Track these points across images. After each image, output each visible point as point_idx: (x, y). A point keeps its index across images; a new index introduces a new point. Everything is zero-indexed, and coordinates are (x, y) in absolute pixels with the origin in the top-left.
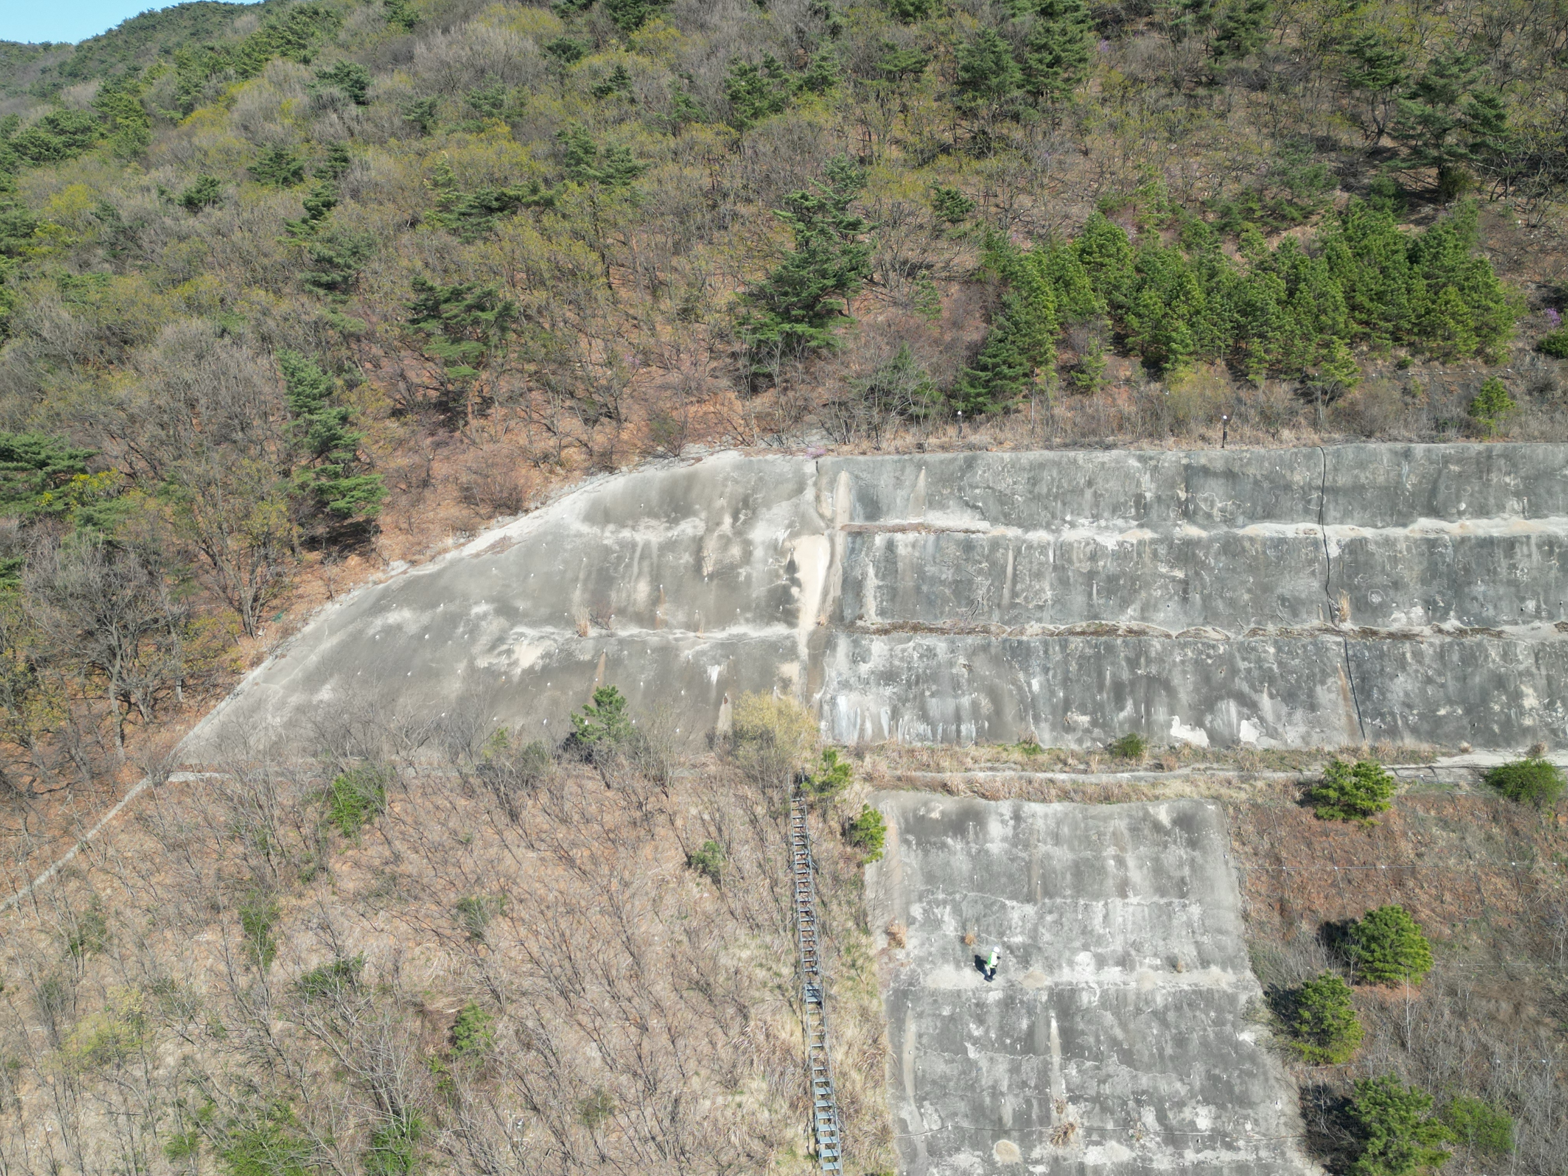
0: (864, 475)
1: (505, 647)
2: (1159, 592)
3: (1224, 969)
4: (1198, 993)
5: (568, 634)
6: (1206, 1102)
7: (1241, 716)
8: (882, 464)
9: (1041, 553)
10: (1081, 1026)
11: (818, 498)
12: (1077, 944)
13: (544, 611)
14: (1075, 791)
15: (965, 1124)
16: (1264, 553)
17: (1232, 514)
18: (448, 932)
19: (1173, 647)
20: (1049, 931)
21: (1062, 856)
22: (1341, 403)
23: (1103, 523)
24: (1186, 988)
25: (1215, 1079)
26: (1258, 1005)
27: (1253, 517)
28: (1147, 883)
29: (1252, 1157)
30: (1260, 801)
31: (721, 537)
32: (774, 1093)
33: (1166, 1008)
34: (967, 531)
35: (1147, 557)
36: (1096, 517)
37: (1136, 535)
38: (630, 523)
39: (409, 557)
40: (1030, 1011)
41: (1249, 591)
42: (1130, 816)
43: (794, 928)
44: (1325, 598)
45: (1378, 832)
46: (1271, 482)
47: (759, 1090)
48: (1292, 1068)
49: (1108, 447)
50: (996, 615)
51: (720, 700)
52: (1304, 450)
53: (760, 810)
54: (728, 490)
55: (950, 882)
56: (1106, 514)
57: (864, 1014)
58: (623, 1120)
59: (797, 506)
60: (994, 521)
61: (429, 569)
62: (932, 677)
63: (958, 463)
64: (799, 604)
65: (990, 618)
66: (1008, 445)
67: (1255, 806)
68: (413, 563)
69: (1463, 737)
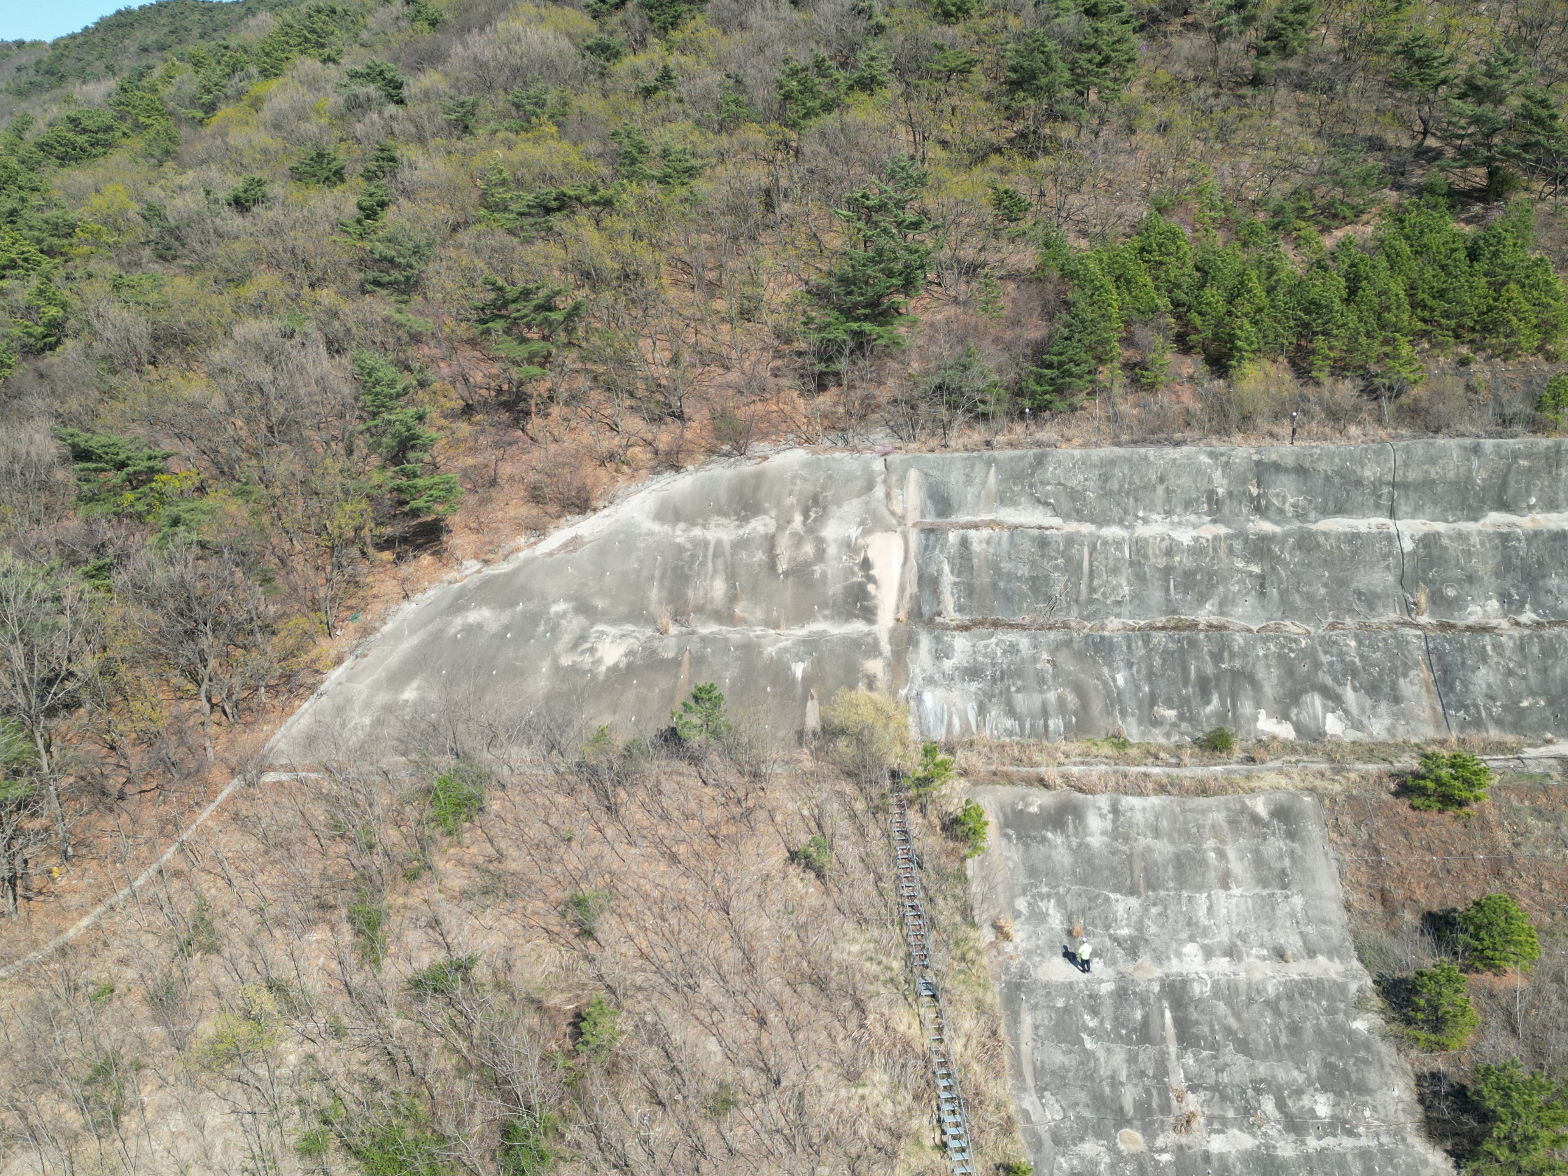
0: (933, 472)
1: (587, 645)
2: (1237, 587)
3: (1331, 959)
4: (1308, 982)
5: (649, 632)
6: (1325, 1089)
7: (1326, 709)
8: (952, 461)
9: (1116, 549)
10: (1195, 1016)
11: (888, 496)
12: (1184, 935)
13: (623, 609)
14: (1172, 785)
15: (1087, 1114)
16: (1339, 547)
17: (1303, 509)
18: (557, 929)
19: (1255, 641)
20: (1155, 923)
21: (1163, 849)
22: (1404, 399)
23: (1176, 519)
24: (1296, 977)
25: (1332, 1067)
26: (1369, 994)
27: (1324, 513)
28: (1249, 875)
29: (1374, 1143)
30: (1355, 792)
31: (793, 534)
32: (896, 1086)
33: (1278, 997)
34: (1040, 528)
35: (1222, 552)
36: (1168, 513)
37: (1210, 531)
38: (701, 521)
39: (483, 557)
40: (1144, 1002)
41: (1325, 585)
42: (1228, 809)
43: (902, 923)
44: (1400, 592)
45: (1474, 823)
46: (1342, 477)
47: (882, 1083)
48: (1407, 1055)
49: (1177, 444)
50: (1074, 611)
51: (806, 697)
52: (1374, 446)
53: (860, 806)
54: (797, 488)
55: (1053, 875)
56: (1178, 510)
57: (980, 1007)
58: (749, 1114)
59: (867, 503)
60: (1067, 517)
61: (502, 568)
62: (1017, 672)
63: (1028, 460)
64: (876, 601)
65: (1068, 613)
66: (1077, 441)
67: (1350, 797)
68: (486, 562)
69: (1546, 728)
